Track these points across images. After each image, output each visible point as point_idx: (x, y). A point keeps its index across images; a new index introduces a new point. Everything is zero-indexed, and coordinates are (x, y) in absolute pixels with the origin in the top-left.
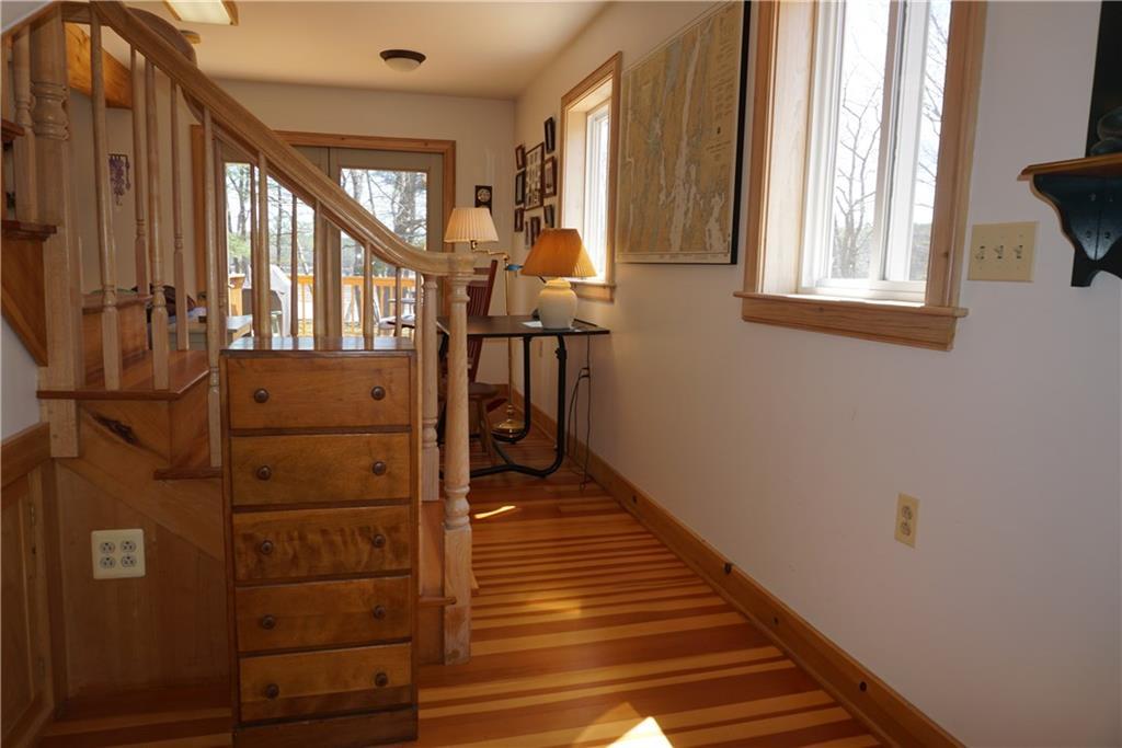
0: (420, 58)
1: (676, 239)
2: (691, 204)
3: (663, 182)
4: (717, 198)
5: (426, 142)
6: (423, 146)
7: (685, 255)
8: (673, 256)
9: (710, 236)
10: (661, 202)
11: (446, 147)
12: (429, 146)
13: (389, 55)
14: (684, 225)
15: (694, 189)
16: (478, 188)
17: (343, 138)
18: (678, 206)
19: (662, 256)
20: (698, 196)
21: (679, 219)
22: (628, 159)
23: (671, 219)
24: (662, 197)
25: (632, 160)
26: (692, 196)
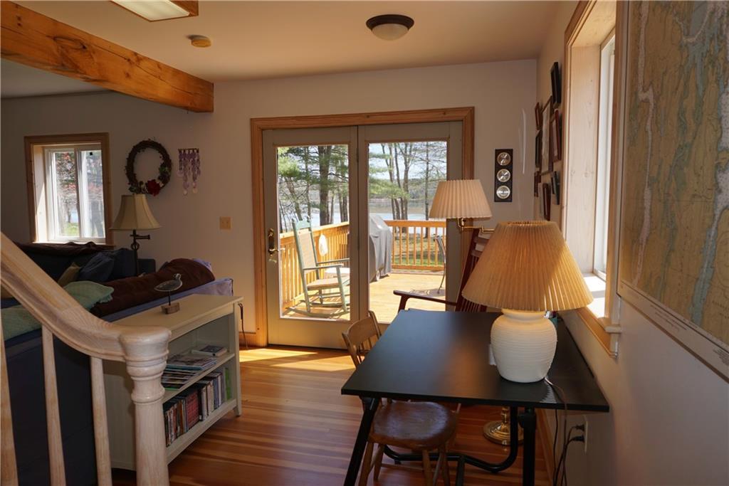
0: (407, 22)
5: (445, 111)
6: (442, 115)
11: (465, 114)
12: (447, 115)
13: (374, 23)
16: (498, 152)
17: (368, 115)
22: (642, 96)
25: (649, 95)
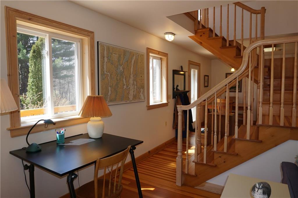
1: (131, 97)
2: (135, 90)
3: (125, 83)
4: (142, 89)
7: (134, 100)
8: (130, 101)
9: (141, 96)
10: (124, 88)
14: (134, 94)
15: (136, 87)
18: (131, 90)
19: (126, 102)
20: (137, 88)
21: (132, 93)
23: (129, 93)
24: (125, 87)
26: (135, 88)
